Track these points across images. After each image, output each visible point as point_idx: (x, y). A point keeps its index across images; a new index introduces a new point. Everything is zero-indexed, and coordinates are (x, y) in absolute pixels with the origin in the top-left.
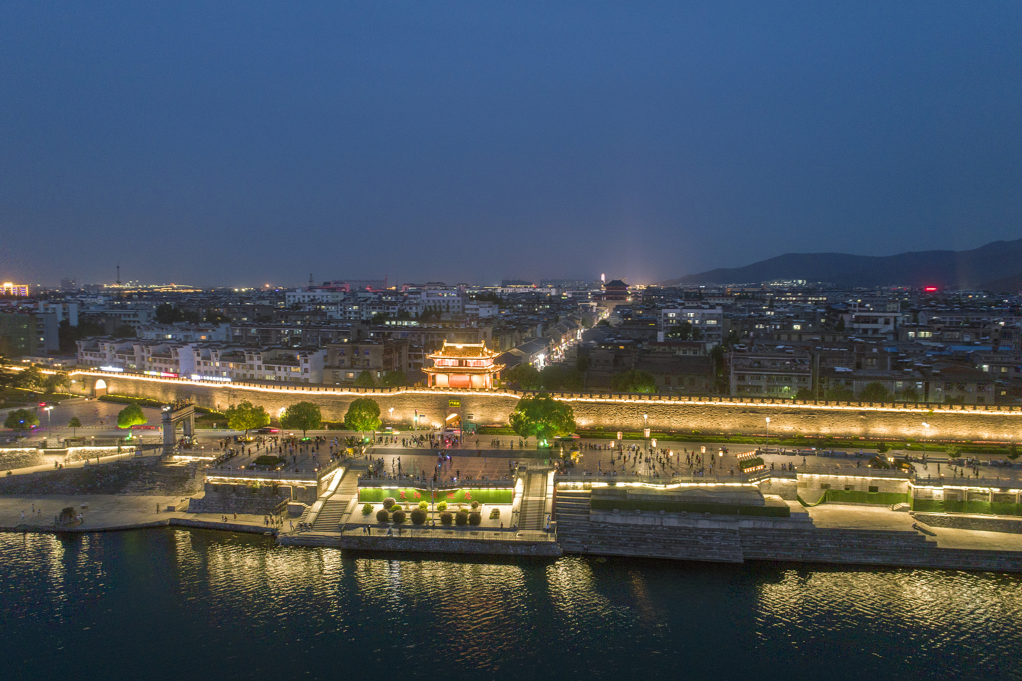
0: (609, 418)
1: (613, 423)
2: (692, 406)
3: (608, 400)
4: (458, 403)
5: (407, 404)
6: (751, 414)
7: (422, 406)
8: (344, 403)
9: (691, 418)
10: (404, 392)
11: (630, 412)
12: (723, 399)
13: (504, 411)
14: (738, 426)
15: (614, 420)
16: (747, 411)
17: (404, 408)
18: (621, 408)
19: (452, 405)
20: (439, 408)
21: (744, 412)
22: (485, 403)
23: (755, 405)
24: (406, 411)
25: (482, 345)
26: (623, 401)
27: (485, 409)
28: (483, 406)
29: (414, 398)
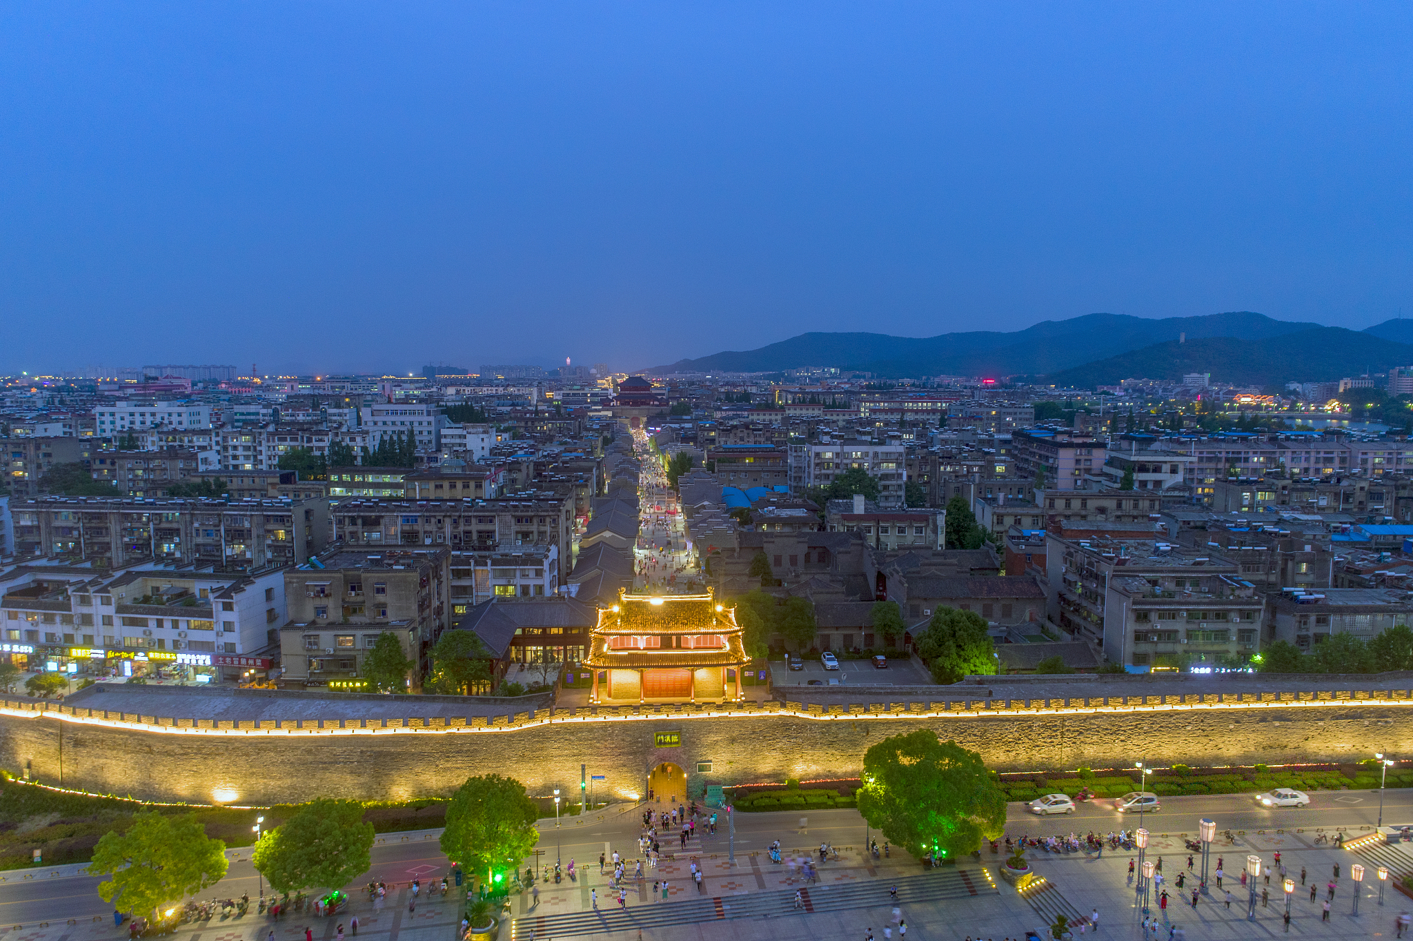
0: (1005, 748)
1: (1012, 758)
2: (1167, 715)
3: (1003, 713)
4: (675, 739)
5: (553, 748)
6: (1277, 724)
7: (589, 751)
8: (389, 754)
9: (1166, 738)
10: (546, 721)
11: (1047, 734)
12: (1224, 696)
13: (781, 749)
14: (1253, 749)
15: (1014, 753)
16: (1269, 719)
17: (547, 758)
18: (1030, 727)
19: (661, 743)
20: (631, 754)
21: (1263, 720)
22: (736, 733)
23: (1283, 705)
24: (551, 765)
25: (709, 598)
26: (1033, 712)
27: (737, 747)
28: (733, 741)
29: (572, 733)
